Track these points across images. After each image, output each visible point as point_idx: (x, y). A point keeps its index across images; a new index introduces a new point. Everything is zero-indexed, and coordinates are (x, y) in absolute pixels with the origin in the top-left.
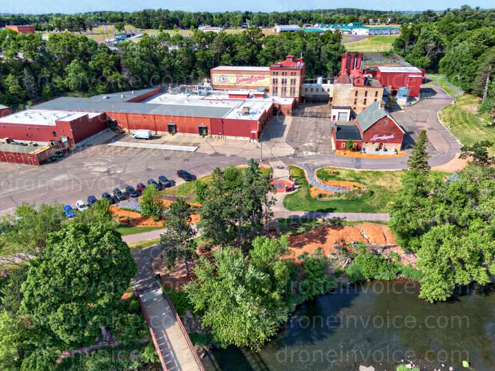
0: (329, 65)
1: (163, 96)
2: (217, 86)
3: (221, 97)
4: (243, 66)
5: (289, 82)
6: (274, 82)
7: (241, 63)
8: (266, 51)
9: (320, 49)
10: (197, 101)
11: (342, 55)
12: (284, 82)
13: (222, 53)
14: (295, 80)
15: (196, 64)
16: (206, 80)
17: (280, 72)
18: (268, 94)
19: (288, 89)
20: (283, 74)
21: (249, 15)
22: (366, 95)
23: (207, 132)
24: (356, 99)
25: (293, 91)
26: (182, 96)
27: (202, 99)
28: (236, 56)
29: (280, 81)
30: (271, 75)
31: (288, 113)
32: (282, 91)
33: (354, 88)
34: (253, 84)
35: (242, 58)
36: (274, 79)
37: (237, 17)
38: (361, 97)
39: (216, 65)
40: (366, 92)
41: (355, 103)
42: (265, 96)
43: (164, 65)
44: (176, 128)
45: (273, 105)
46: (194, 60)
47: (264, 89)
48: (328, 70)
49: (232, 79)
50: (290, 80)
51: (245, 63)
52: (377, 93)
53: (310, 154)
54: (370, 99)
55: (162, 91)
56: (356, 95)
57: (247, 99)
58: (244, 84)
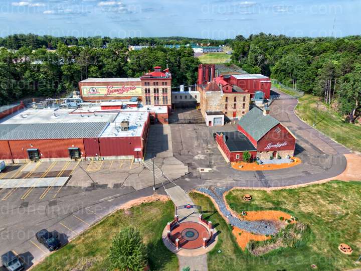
0: (188, 75)
1: (25, 113)
2: (87, 98)
3: (92, 109)
4: (112, 77)
5: (161, 91)
6: (146, 92)
7: (110, 75)
8: (132, 64)
9: (179, 62)
10: (66, 115)
11: (197, 66)
12: (156, 91)
13: (89, 66)
14: (166, 89)
15: (63, 77)
16: (74, 92)
17: (152, 82)
18: (142, 103)
19: (161, 98)
20: (154, 84)
21: (107, 39)
22: (235, 100)
23: (80, 154)
24: (226, 105)
25: (165, 99)
26: (49, 110)
27: (72, 113)
28: (104, 69)
29: (152, 90)
30: (142, 85)
31: (165, 121)
32: (155, 99)
33: (224, 94)
34: (125, 94)
35: (110, 70)
36: (146, 89)
37: (98, 40)
38: (231, 102)
39: (85, 78)
40: (235, 98)
41: (226, 108)
42: (139, 106)
43: (26, 79)
44: (39, 154)
45: (150, 114)
46: (60, 74)
47: (136, 98)
48: (188, 79)
49: (102, 91)
50: (162, 90)
51: (113, 75)
52: (244, 98)
53: (207, 170)
54: (239, 103)
55: (26, 106)
56: (226, 101)
57: (122, 110)
58: (115, 94)
